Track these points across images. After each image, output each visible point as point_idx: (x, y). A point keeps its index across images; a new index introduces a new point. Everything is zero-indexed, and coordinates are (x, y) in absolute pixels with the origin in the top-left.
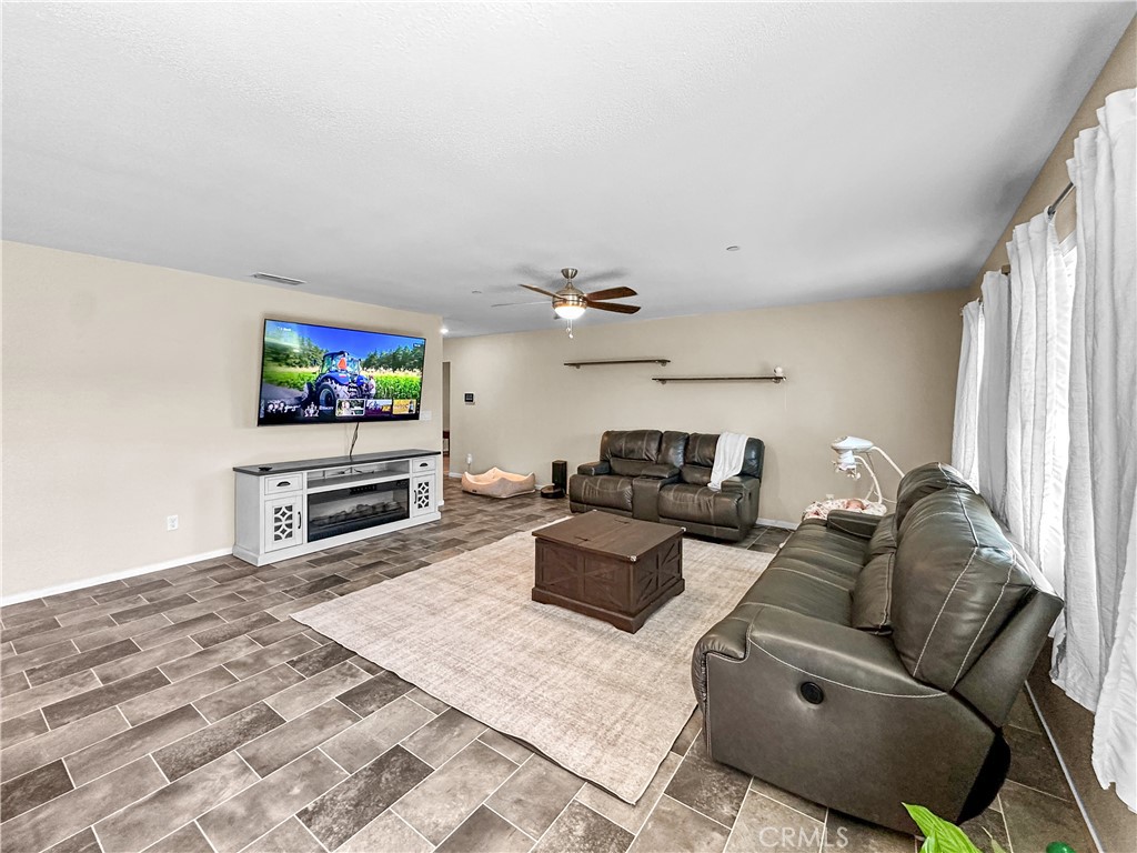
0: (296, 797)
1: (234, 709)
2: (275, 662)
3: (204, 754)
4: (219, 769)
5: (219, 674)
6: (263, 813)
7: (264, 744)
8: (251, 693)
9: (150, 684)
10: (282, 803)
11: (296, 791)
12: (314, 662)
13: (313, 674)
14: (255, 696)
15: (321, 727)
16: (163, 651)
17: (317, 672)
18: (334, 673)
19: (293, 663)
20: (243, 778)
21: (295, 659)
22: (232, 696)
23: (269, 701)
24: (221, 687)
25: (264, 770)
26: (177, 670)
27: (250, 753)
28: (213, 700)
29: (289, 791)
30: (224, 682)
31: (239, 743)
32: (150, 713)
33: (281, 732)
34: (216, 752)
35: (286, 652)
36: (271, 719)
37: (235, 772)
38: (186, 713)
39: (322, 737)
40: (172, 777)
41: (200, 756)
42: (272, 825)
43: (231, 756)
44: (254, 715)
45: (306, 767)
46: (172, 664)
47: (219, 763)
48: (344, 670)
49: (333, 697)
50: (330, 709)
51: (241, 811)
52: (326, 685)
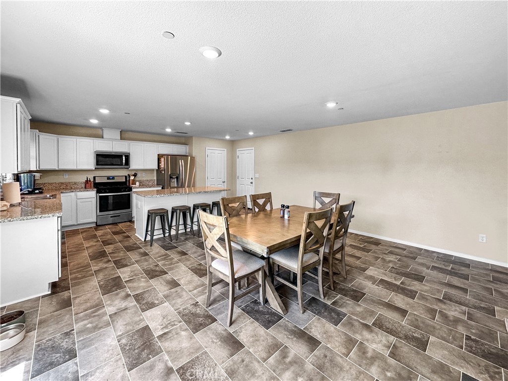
0: (386, 375)
1: (417, 327)
2: (461, 329)
3: (388, 329)
4: (384, 337)
5: (432, 312)
6: (372, 364)
7: (406, 349)
8: (432, 329)
9: (409, 294)
10: (379, 370)
11: (389, 374)
12: (481, 349)
13: (471, 352)
14: (431, 332)
15: (434, 372)
16: (429, 288)
17: (474, 353)
18: (483, 364)
19: (468, 338)
20: (384, 348)
21: (473, 337)
22: (423, 323)
23: (432, 339)
24: (426, 317)
25: (393, 355)
26: (423, 298)
27: (398, 345)
28: (416, 317)
29: (387, 370)
30: (429, 316)
31: (400, 338)
32: (396, 302)
33: (418, 353)
34: (390, 332)
35: (474, 331)
36: (422, 344)
37: (385, 344)
38: (403, 312)
39: (428, 375)
40: (373, 324)
41: (386, 328)
42: (368, 370)
43: (392, 339)
44: (419, 336)
45: (404, 373)
46: (423, 295)
47: (386, 336)
48: (492, 370)
49: (462, 371)
50: (451, 372)
51: (369, 355)
52: (468, 363)
